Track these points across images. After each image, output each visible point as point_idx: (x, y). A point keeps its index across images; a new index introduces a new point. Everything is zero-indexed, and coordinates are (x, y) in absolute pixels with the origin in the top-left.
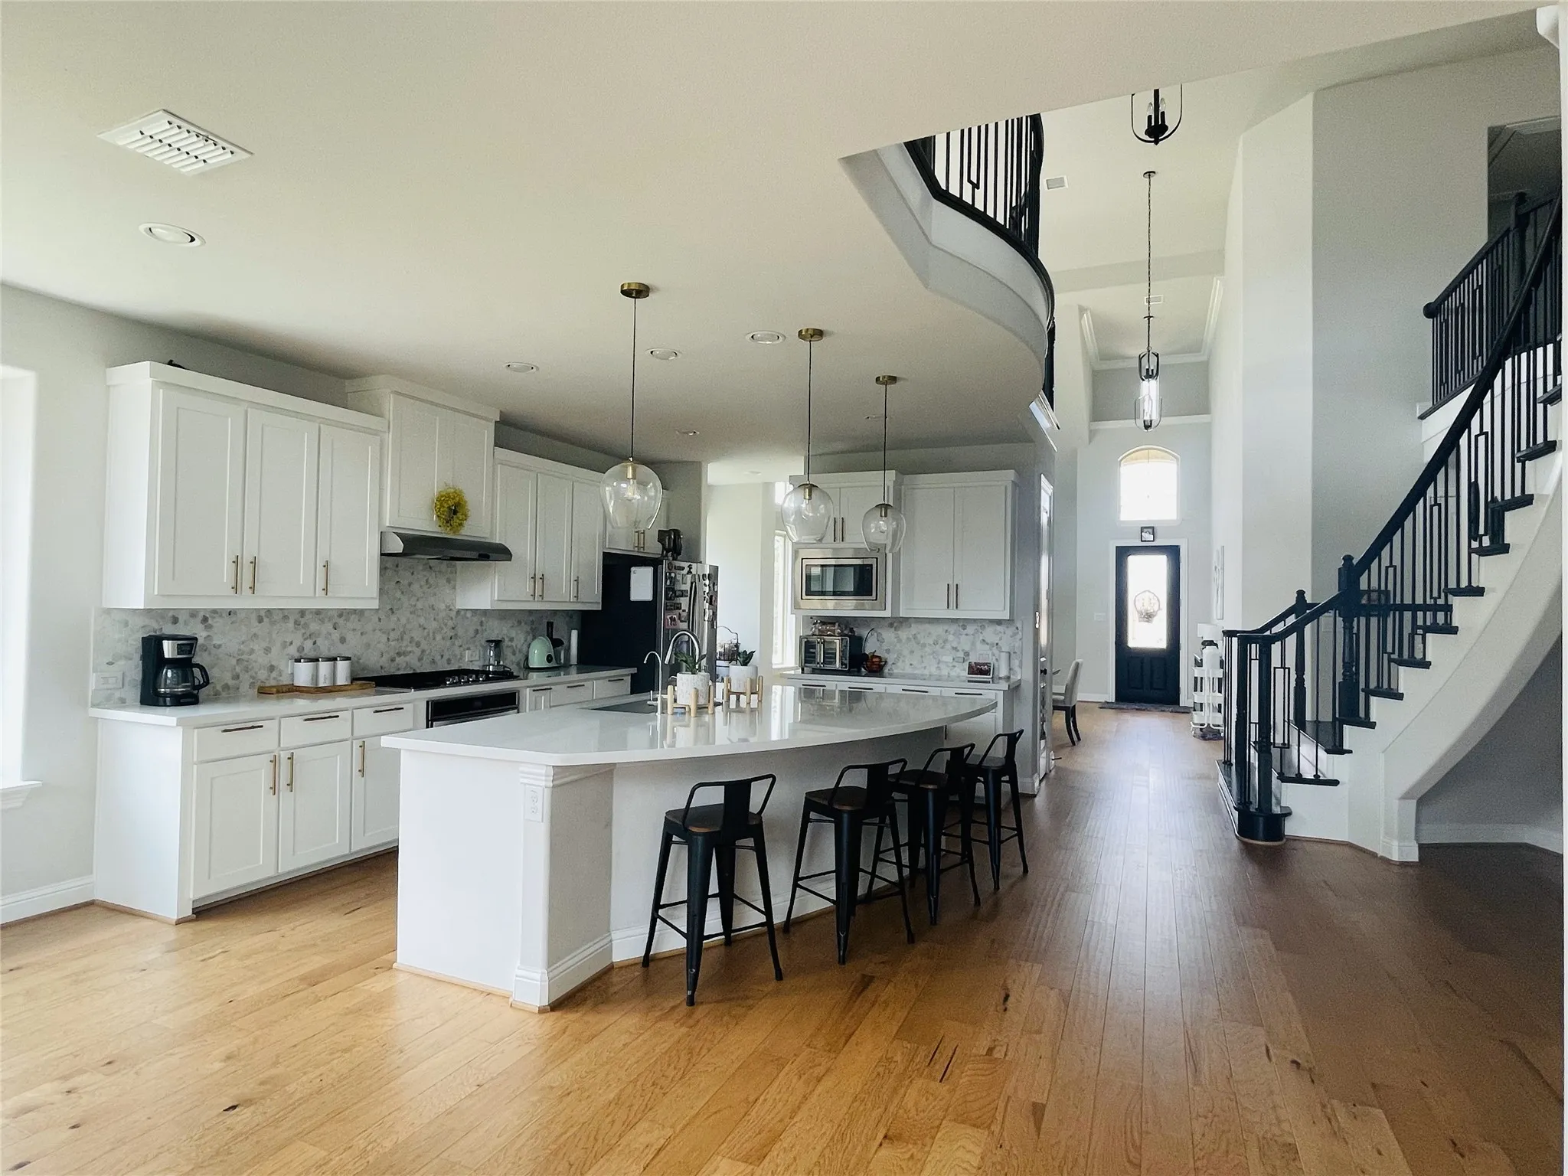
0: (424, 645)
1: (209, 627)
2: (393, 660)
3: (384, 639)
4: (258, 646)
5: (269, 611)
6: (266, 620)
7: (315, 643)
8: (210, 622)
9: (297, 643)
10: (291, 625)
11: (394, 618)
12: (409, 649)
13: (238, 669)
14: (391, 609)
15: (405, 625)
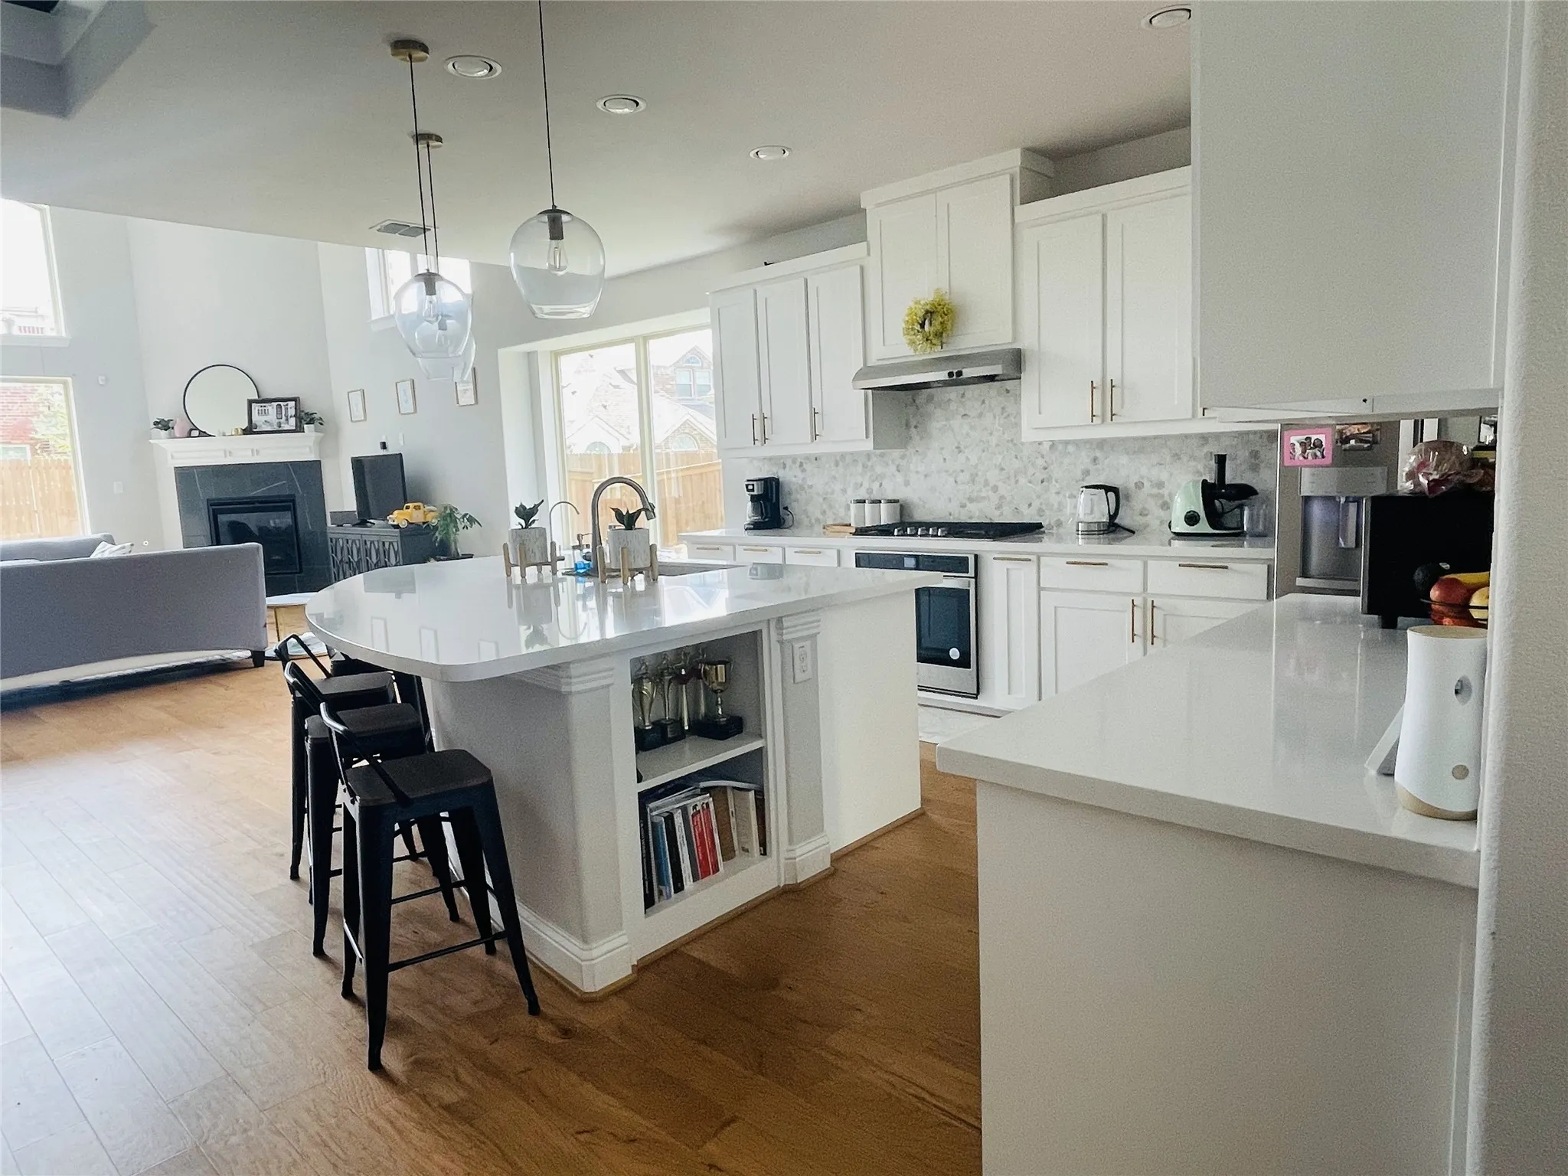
0: (1003, 490)
1: (804, 471)
2: (963, 506)
3: (952, 480)
4: (838, 487)
5: (843, 456)
6: (841, 463)
7: (881, 485)
8: (805, 466)
9: (866, 485)
10: (860, 469)
11: (962, 457)
12: (983, 494)
13: (825, 507)
14: (958, 448)
15: (977, 465)
